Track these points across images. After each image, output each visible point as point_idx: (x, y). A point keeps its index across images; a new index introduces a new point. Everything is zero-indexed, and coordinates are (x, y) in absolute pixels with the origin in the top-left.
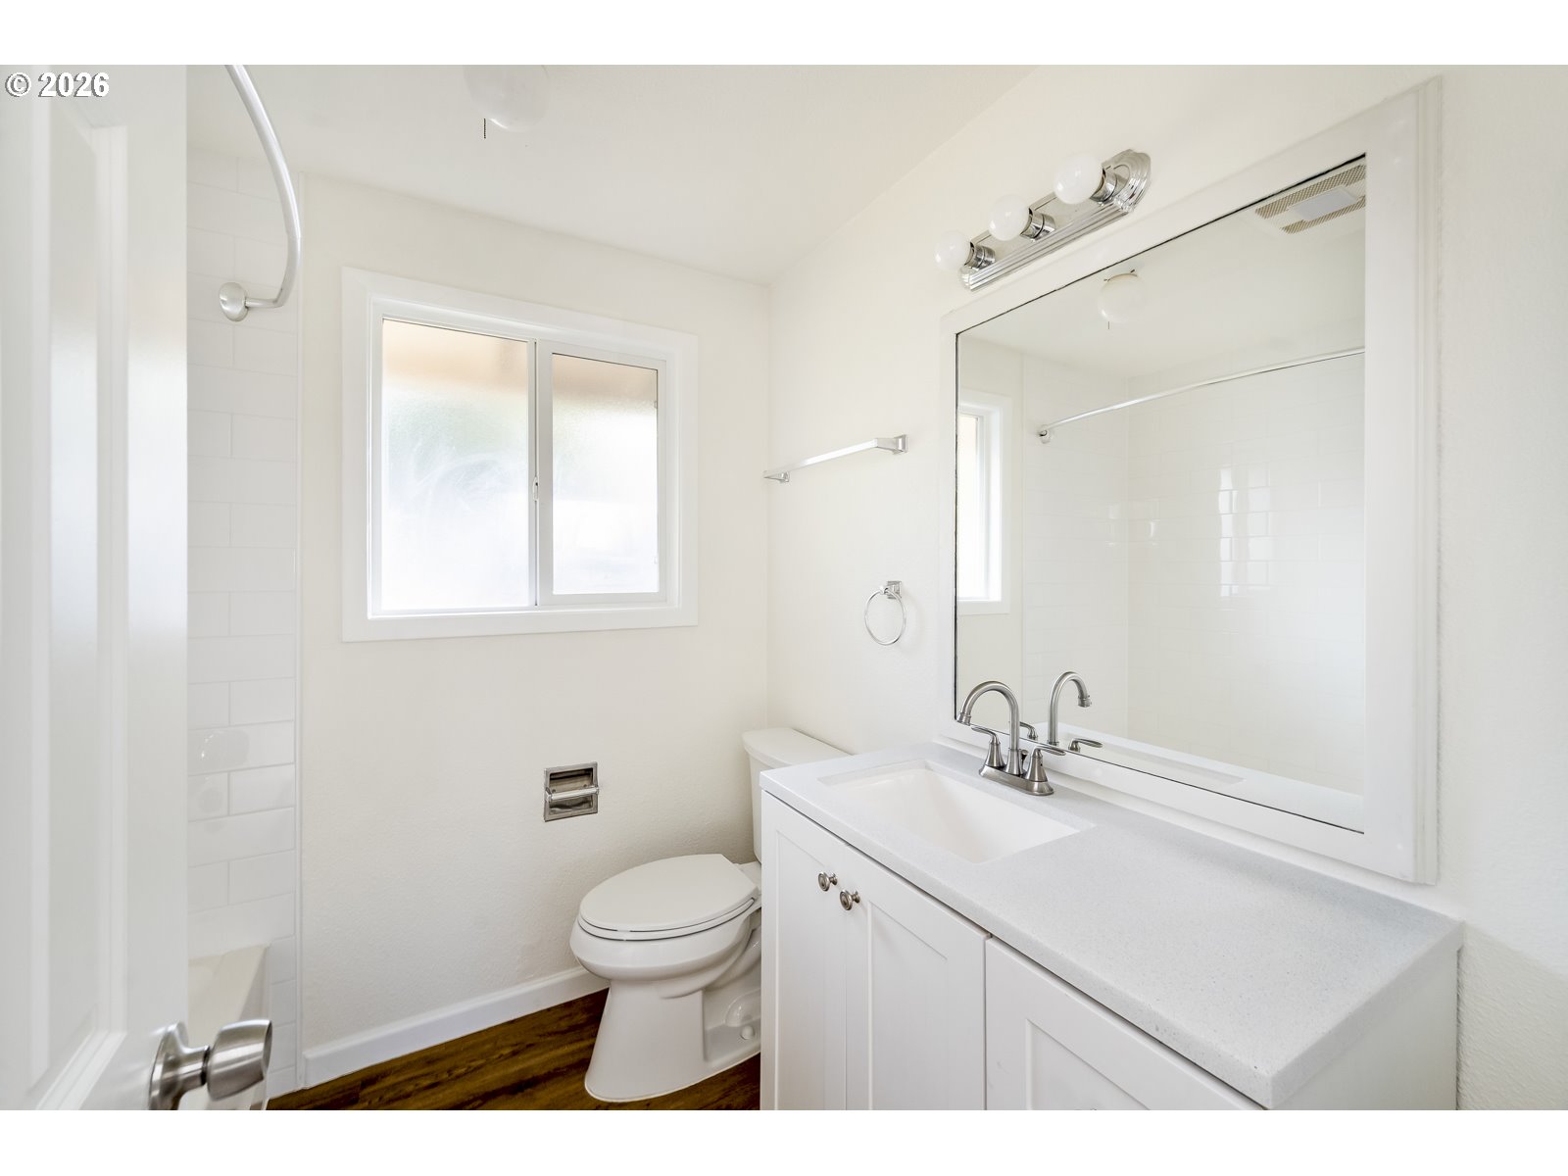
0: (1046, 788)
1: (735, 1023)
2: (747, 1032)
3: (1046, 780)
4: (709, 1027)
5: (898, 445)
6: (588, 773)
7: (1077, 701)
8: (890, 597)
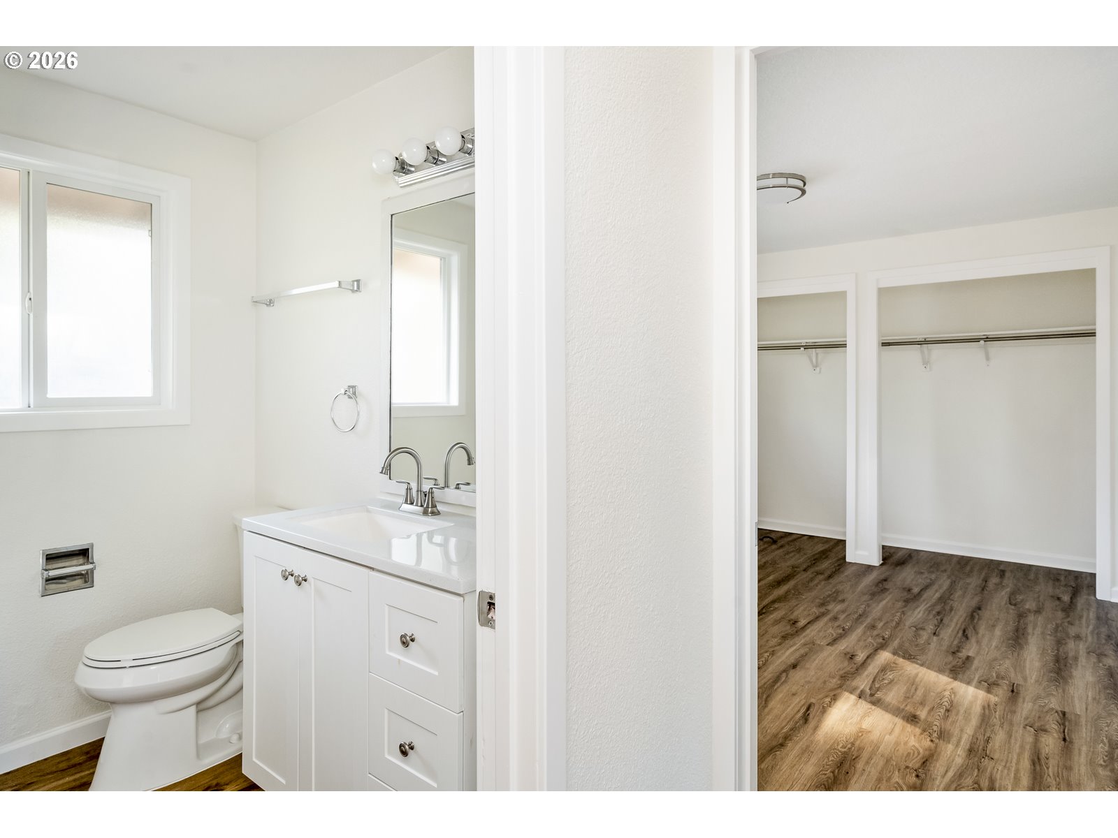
0: (436, 511)
1: (224, 734)
2: (235, 737)
3: (436, 507)
4: (202, 741)
5: (357, 286)
6: (84, 553)
7: (466, 462)
8: (350, 397)
